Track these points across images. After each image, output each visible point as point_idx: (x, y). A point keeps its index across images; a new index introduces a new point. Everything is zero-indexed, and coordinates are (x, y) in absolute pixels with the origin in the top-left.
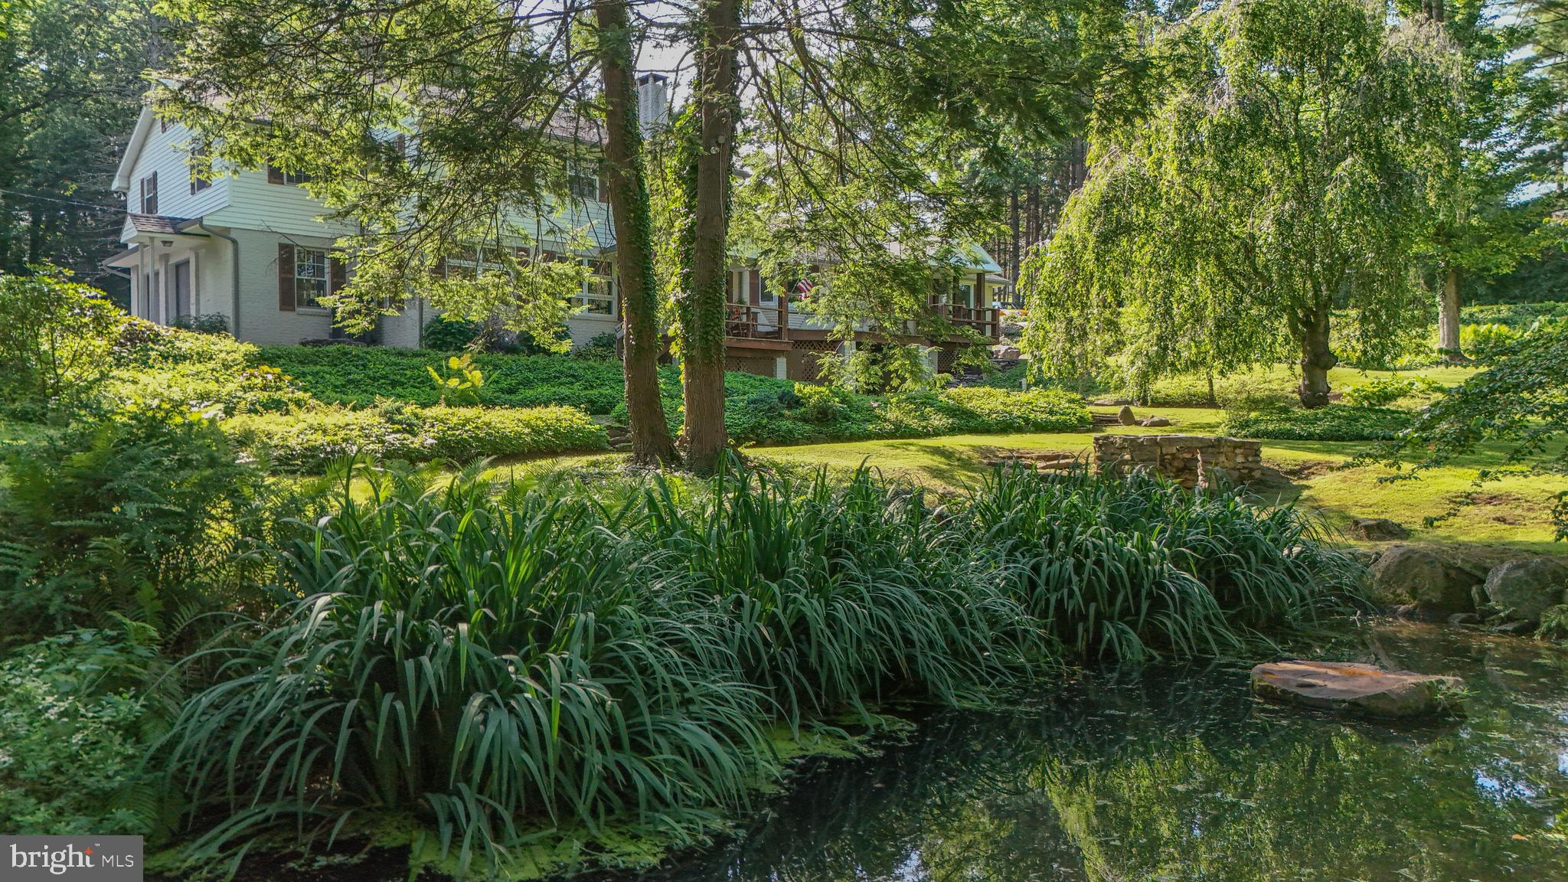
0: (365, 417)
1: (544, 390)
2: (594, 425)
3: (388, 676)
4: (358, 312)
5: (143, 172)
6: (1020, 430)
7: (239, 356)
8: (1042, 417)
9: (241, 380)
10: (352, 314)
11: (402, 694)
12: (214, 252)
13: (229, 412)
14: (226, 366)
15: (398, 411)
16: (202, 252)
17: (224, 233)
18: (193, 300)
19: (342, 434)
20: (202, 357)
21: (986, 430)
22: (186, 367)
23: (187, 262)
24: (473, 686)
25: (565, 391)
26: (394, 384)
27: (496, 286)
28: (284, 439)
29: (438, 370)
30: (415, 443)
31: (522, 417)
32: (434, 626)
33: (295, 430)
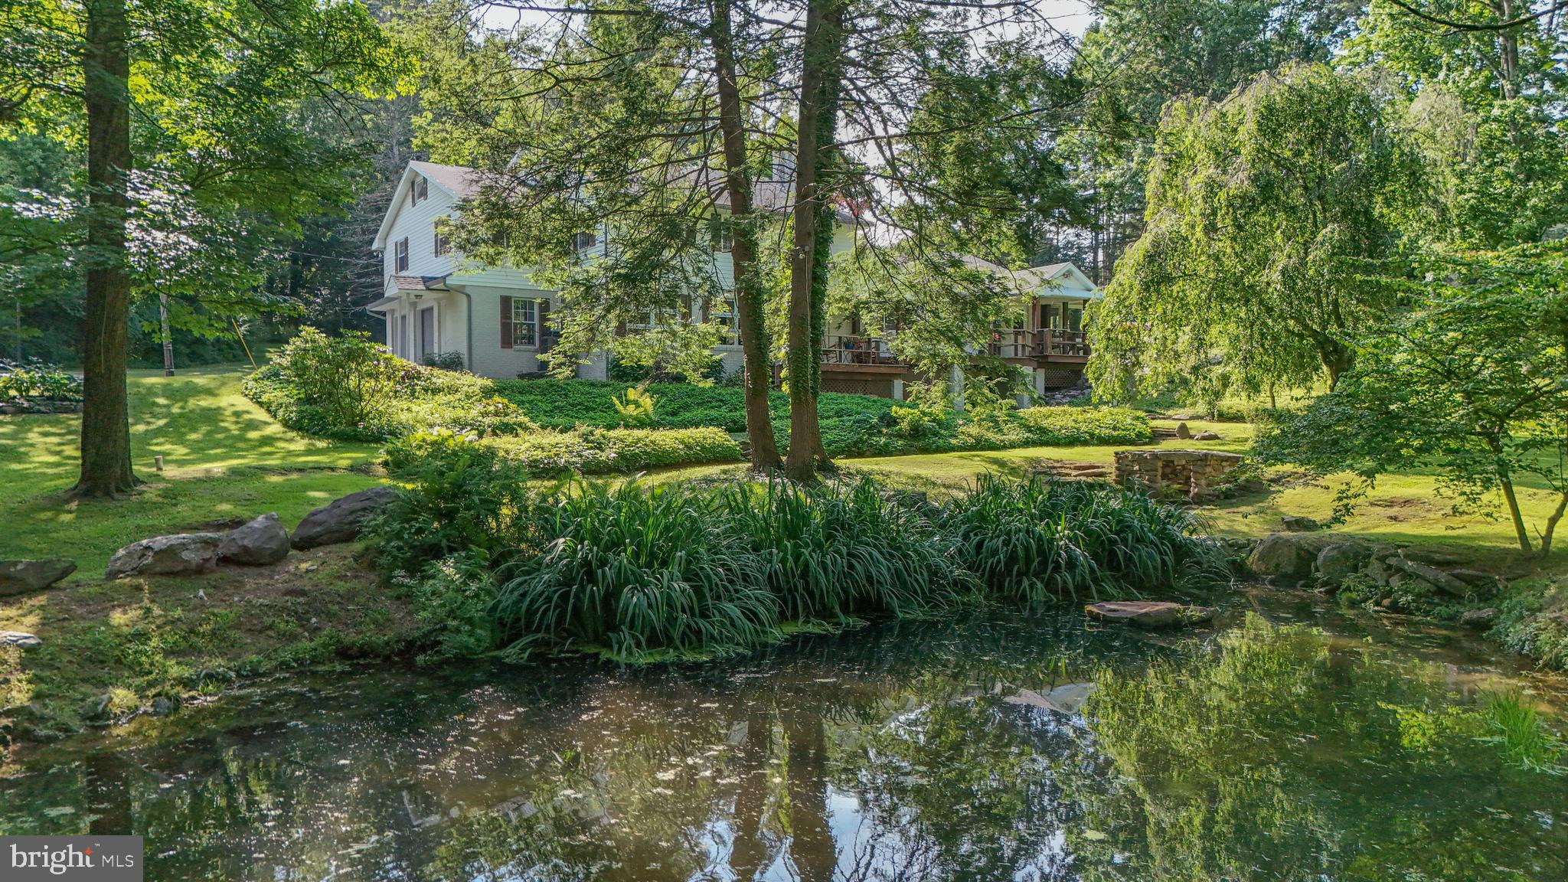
0: (569, 438)
1: (699, 413)
2: (732, 442)
3: (591, 576)
4: (564, 364)
5: (396, 236)
6: (1085, 443)
7: (476, 389)
8: (1105, 432)
9: (479, 408)
10: (560, 365)
11: (596, 583)
12: (452, 304)
13: (481, 435)
14: (468, 397)
15: (591, 433)
16: (443, 302)
17: (461, 289)
18: (436, 339)
19: (554, 451)
20: (452, 390)
21: (1056, 443)
22: (441, 398)
23: (431, 309)
24: (627, 582)
25: (714, 413)
26: (588, 409)
27: (659, 341)
28: (516, 454)
29: (619, 398)
30: (603, 456)
31: (679, 436)
32: (611, 555)
33: (523, 448)
